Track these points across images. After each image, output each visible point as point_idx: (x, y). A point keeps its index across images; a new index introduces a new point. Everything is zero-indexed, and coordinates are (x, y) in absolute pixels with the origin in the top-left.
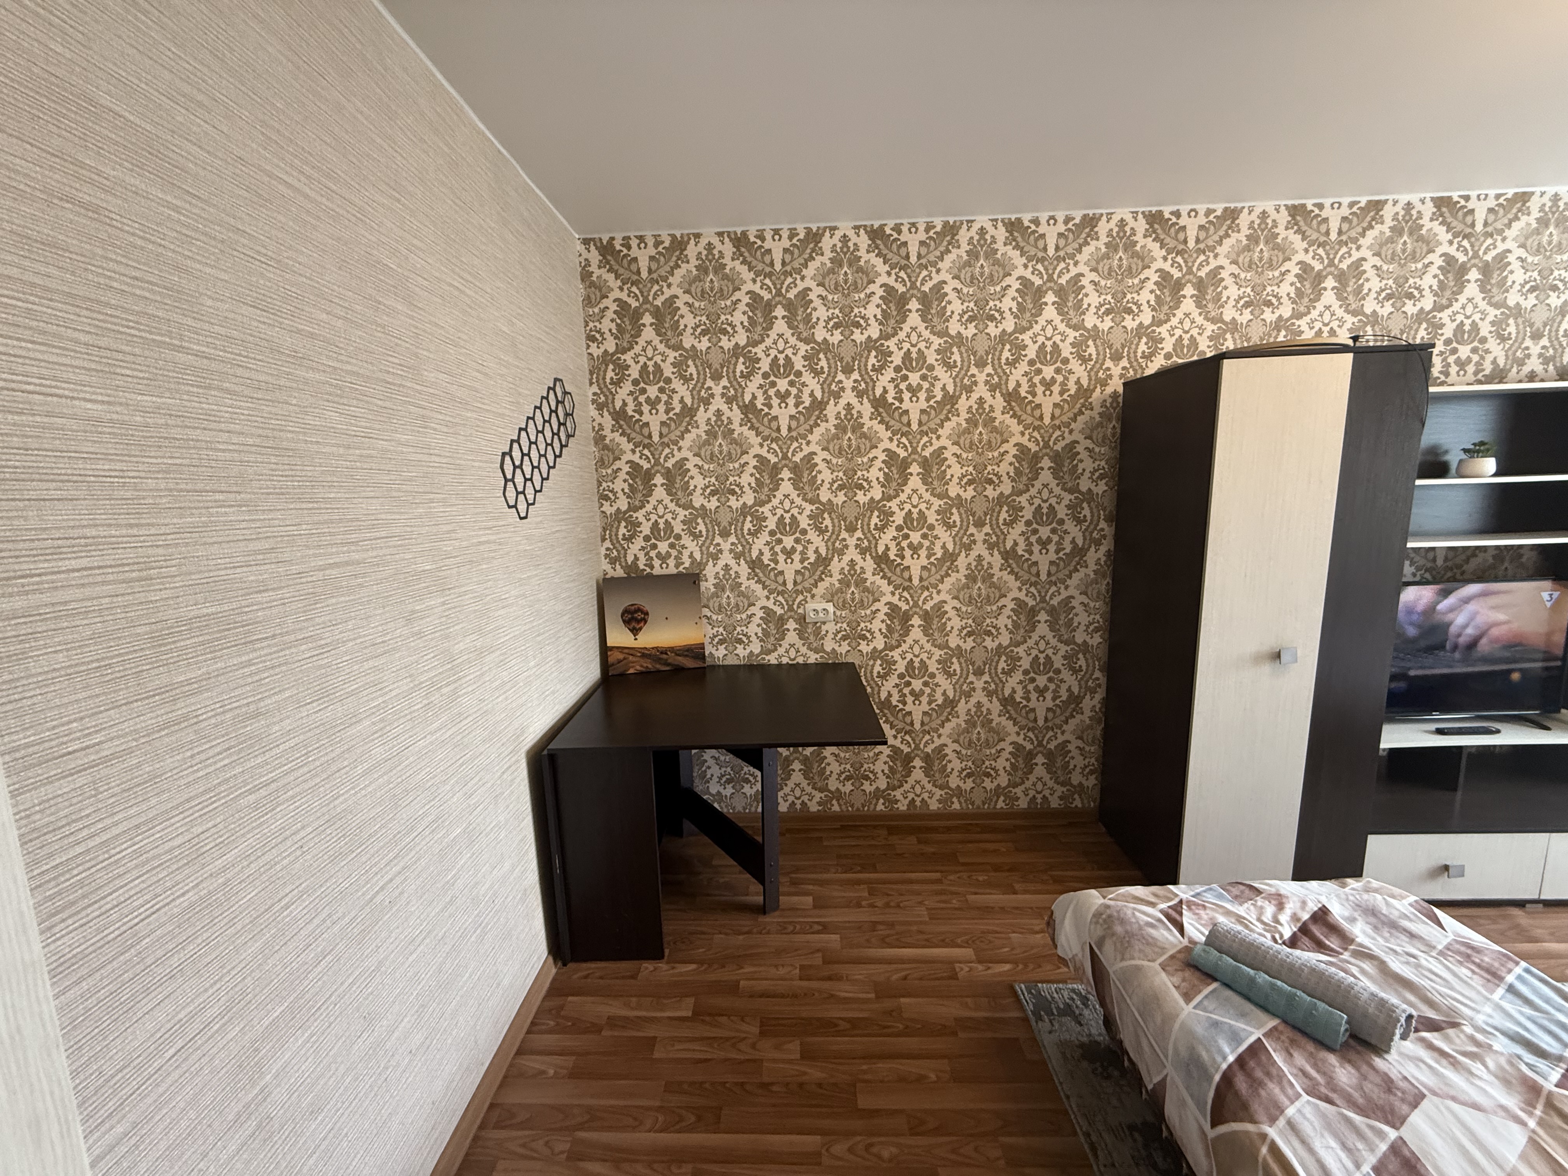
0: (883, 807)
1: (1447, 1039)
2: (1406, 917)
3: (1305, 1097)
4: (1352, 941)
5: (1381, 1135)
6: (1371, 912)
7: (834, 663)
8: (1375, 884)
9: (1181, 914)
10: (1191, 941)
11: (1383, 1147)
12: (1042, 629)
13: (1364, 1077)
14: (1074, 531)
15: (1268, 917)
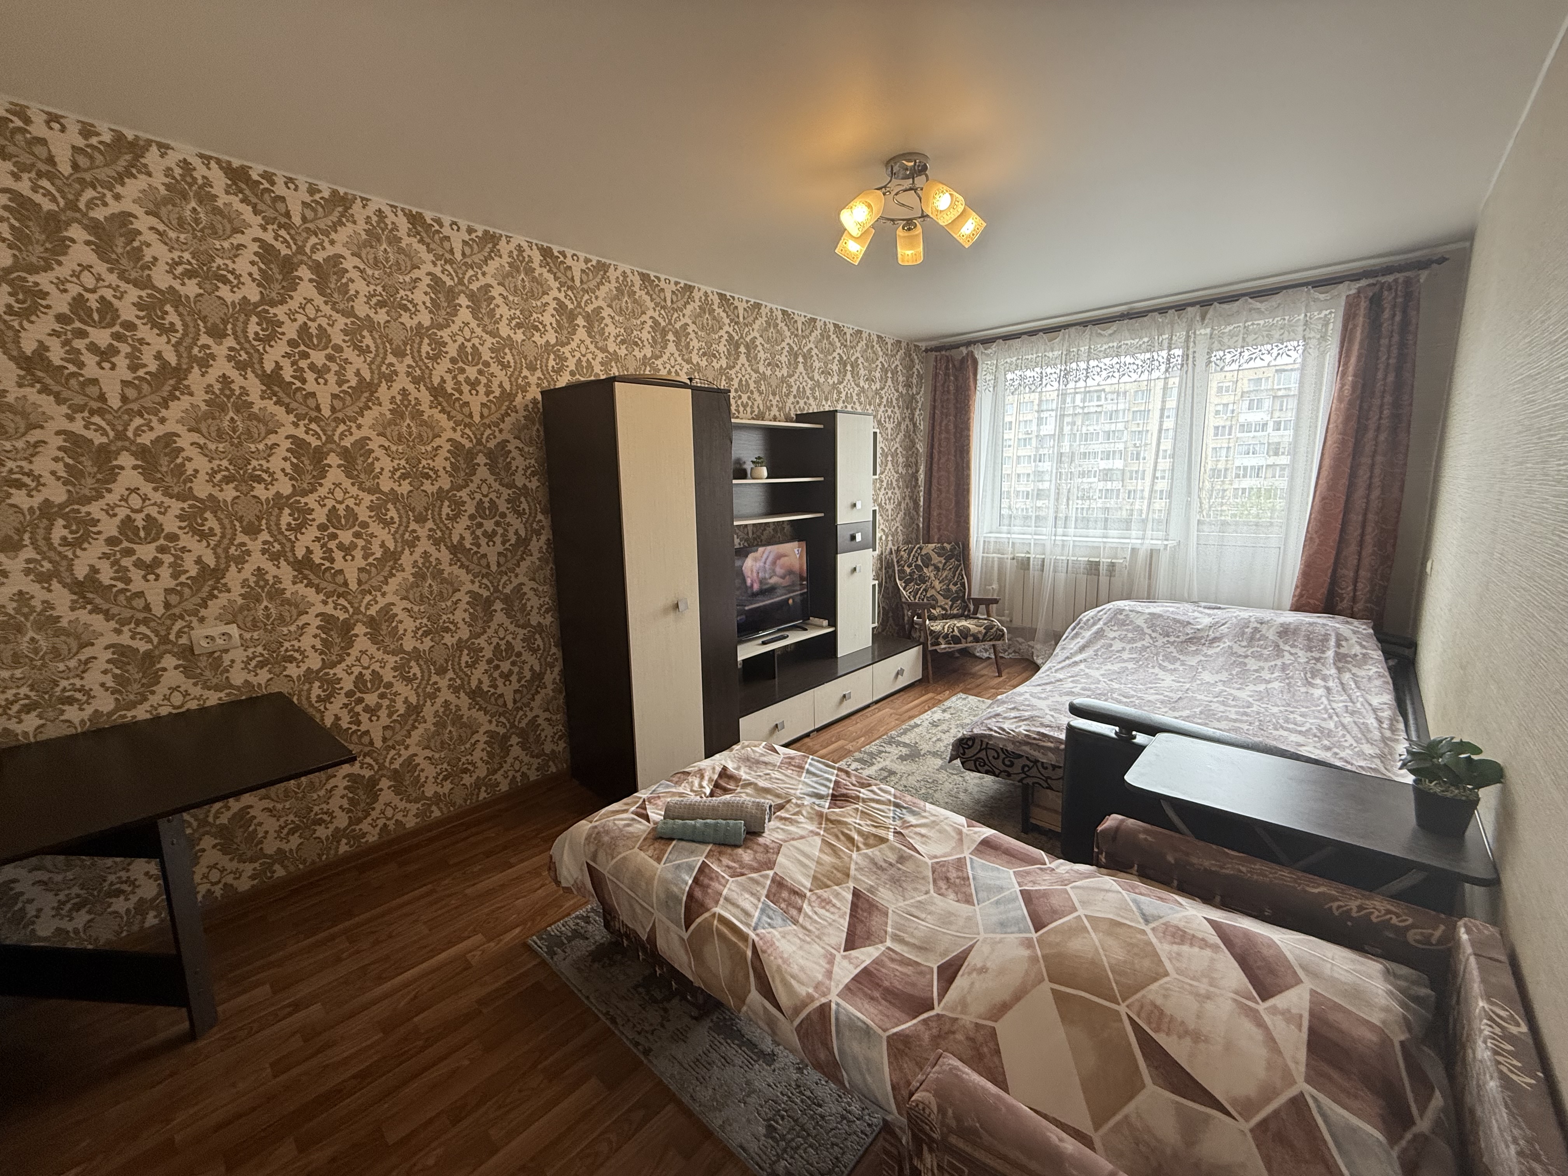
0: (347, 848)
1: (787, 811)
2: (762, 755)
3: (731, 879)
4: (740, 780)
5: (766, 877)
6: (747, 760)
7: (250, 699)
8: (746, 743)
9: (645, 809)
10: (656, 823)
11: (769, 882)
12: (500, 617)
13: (756, 852)
14: (516, 524)
15: (696, 787)
